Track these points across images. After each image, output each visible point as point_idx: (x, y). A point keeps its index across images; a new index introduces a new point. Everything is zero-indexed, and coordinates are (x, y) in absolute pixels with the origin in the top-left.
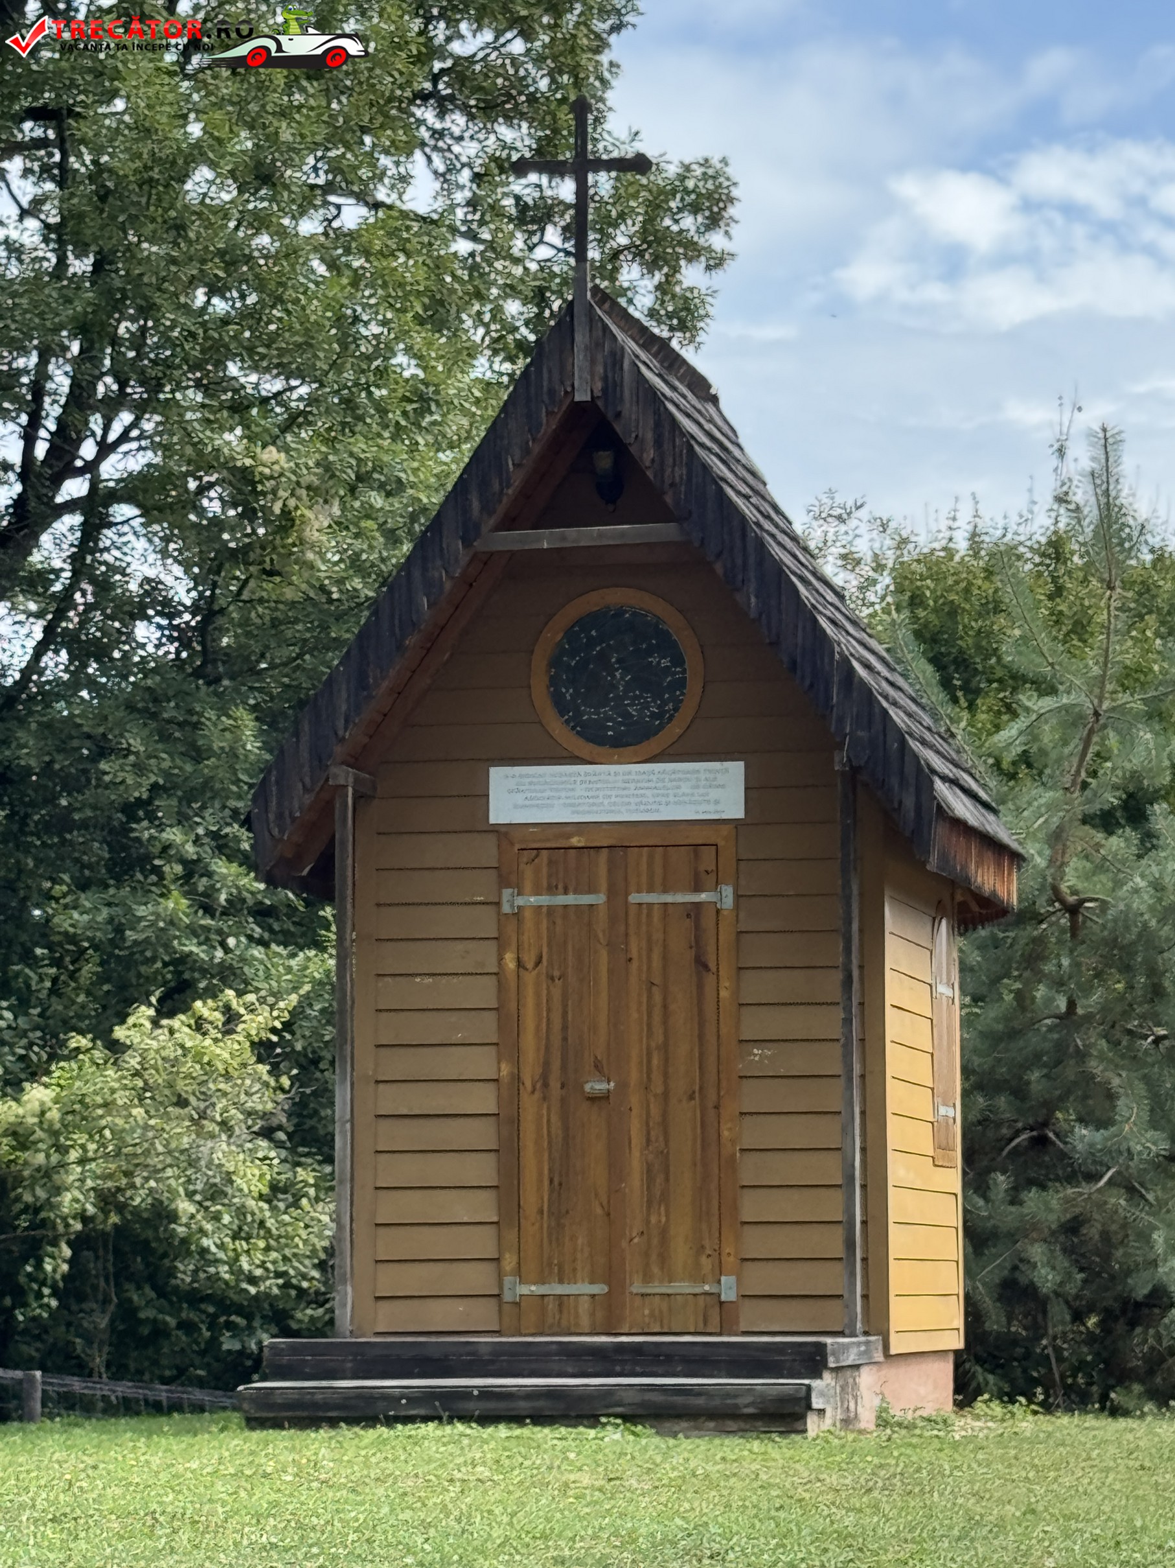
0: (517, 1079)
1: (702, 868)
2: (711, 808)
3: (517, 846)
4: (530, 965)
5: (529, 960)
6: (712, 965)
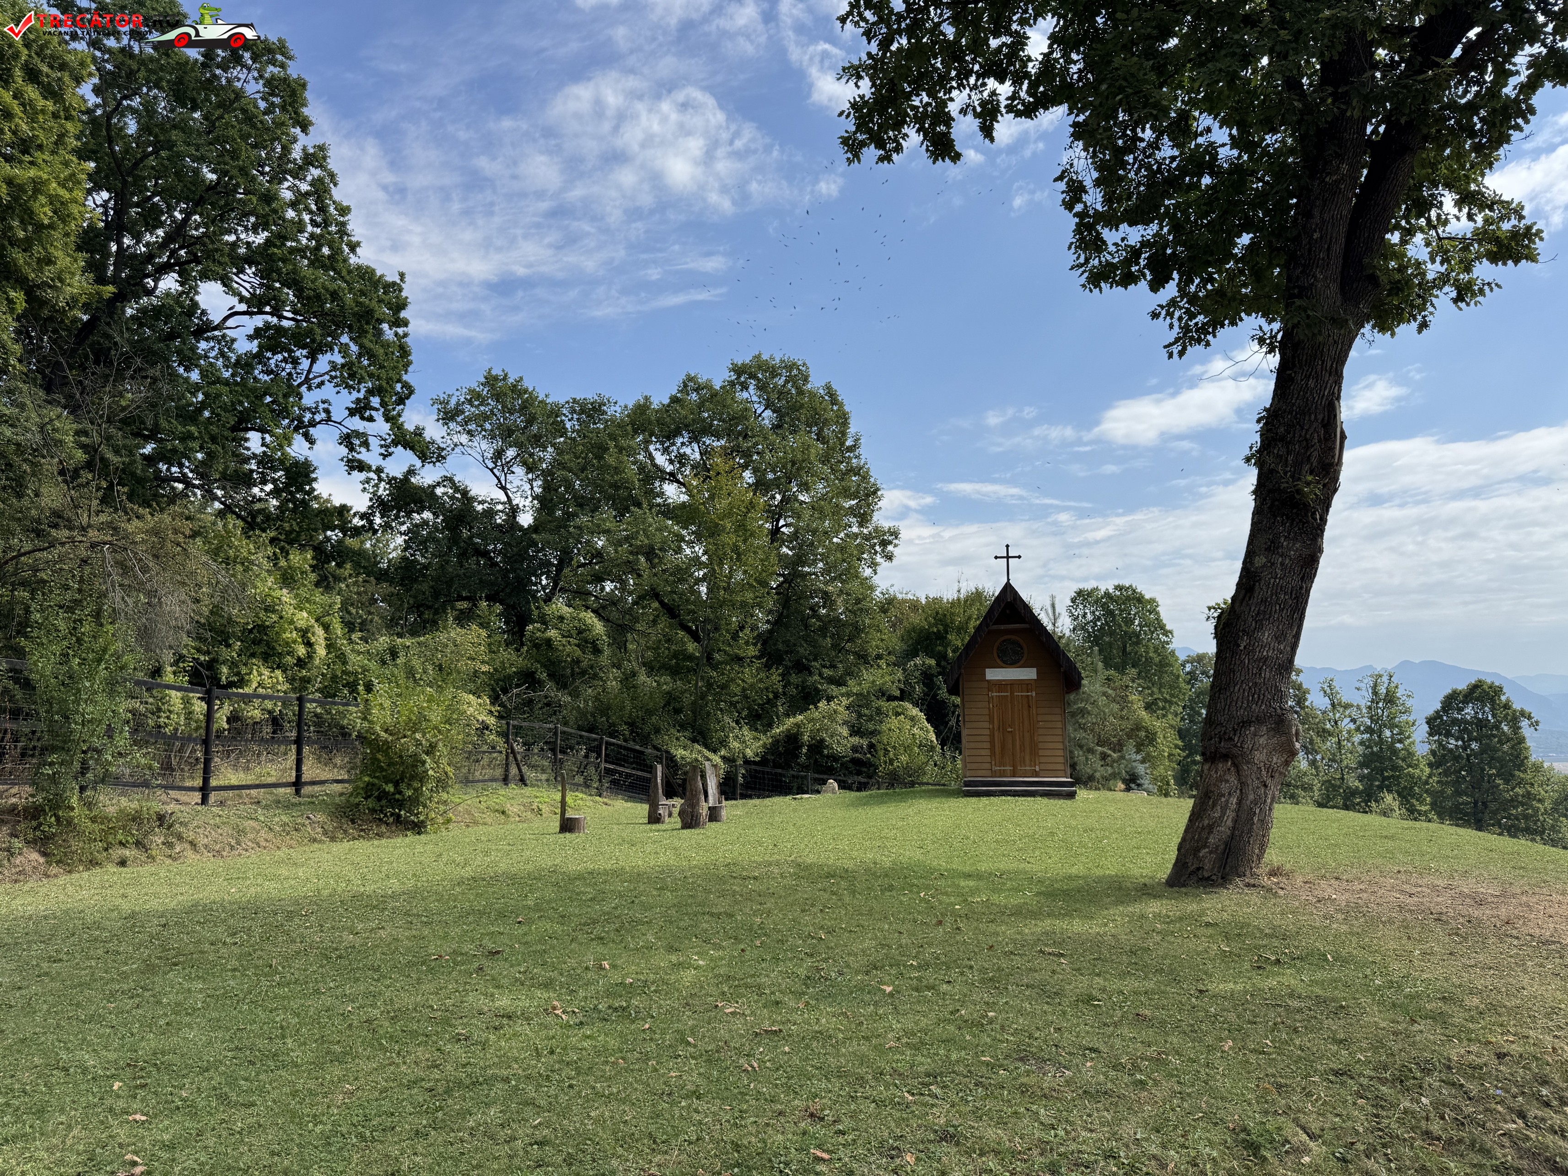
0: (993, 728)
1: (1029, 688)
2: (1030, 677)
3: (992, 684)
4: (995, 707)
5: (995, 705)
6: (1032, 707)
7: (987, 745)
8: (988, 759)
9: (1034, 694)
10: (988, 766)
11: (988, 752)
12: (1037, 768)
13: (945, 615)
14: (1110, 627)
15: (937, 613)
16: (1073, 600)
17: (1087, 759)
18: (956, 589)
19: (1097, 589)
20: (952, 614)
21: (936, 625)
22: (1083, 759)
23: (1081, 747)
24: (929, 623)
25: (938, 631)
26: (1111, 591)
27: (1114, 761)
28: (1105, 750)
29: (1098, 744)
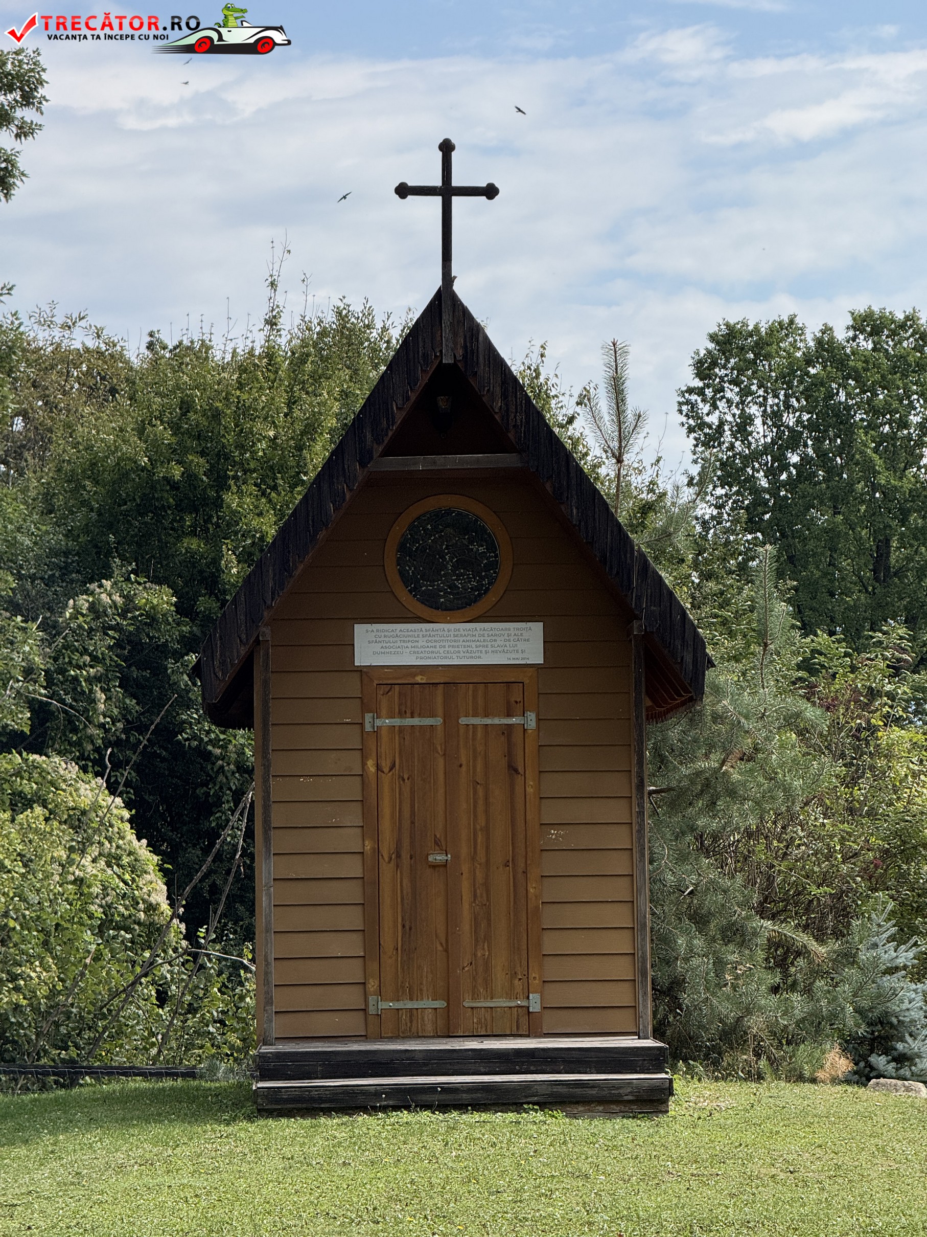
0: (377, 851)
1: (513, 700)
2: (520, 655)
3: (376, 682)
4: (386, 770)
5: (386, 767)
6: (521, 770)
7: (353, 918)
8: (353, 971)
9: (531, 720)
10: (352, 997)
11: (353, 945)
12: (535, 1006)
13: (216, 416)
14: (832, 472)
15: (186, 406)
16: (704, 368)
17: (720, 964)
18: (263, 312)
19: (789, 327)
20: (244, 411)
21: (178, 453)
22: (702, 964)
23: (700, 920)
24: (154, 447)
25: (190, 477)
26: (841, 335)
27: (816, 972)
28: (788, 930)
29: (762, 912)
